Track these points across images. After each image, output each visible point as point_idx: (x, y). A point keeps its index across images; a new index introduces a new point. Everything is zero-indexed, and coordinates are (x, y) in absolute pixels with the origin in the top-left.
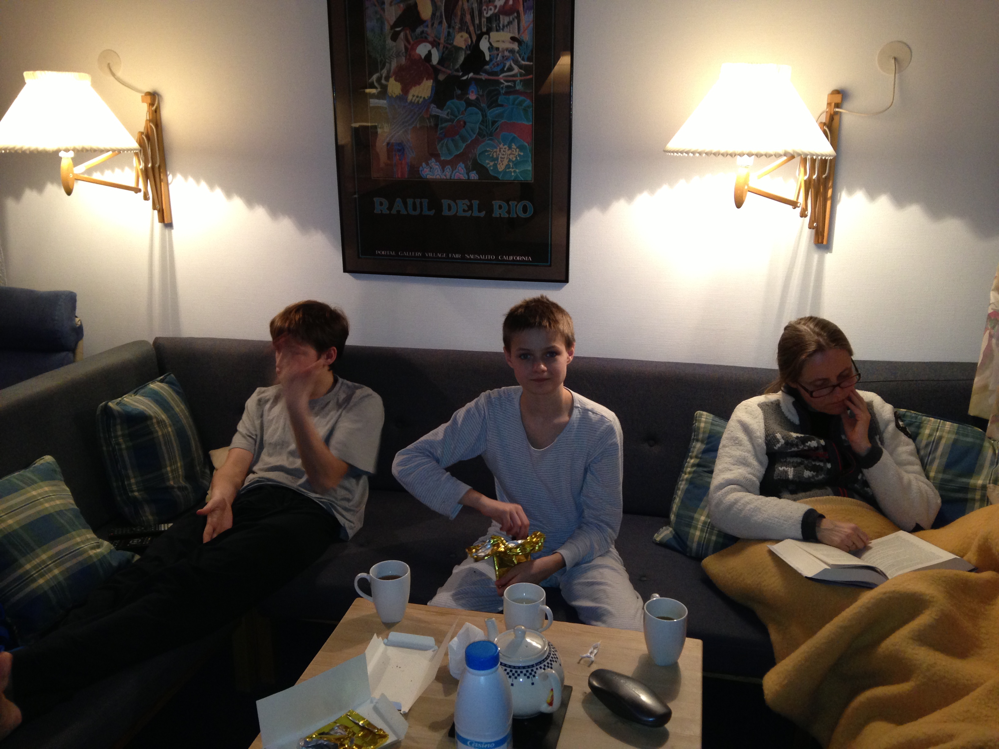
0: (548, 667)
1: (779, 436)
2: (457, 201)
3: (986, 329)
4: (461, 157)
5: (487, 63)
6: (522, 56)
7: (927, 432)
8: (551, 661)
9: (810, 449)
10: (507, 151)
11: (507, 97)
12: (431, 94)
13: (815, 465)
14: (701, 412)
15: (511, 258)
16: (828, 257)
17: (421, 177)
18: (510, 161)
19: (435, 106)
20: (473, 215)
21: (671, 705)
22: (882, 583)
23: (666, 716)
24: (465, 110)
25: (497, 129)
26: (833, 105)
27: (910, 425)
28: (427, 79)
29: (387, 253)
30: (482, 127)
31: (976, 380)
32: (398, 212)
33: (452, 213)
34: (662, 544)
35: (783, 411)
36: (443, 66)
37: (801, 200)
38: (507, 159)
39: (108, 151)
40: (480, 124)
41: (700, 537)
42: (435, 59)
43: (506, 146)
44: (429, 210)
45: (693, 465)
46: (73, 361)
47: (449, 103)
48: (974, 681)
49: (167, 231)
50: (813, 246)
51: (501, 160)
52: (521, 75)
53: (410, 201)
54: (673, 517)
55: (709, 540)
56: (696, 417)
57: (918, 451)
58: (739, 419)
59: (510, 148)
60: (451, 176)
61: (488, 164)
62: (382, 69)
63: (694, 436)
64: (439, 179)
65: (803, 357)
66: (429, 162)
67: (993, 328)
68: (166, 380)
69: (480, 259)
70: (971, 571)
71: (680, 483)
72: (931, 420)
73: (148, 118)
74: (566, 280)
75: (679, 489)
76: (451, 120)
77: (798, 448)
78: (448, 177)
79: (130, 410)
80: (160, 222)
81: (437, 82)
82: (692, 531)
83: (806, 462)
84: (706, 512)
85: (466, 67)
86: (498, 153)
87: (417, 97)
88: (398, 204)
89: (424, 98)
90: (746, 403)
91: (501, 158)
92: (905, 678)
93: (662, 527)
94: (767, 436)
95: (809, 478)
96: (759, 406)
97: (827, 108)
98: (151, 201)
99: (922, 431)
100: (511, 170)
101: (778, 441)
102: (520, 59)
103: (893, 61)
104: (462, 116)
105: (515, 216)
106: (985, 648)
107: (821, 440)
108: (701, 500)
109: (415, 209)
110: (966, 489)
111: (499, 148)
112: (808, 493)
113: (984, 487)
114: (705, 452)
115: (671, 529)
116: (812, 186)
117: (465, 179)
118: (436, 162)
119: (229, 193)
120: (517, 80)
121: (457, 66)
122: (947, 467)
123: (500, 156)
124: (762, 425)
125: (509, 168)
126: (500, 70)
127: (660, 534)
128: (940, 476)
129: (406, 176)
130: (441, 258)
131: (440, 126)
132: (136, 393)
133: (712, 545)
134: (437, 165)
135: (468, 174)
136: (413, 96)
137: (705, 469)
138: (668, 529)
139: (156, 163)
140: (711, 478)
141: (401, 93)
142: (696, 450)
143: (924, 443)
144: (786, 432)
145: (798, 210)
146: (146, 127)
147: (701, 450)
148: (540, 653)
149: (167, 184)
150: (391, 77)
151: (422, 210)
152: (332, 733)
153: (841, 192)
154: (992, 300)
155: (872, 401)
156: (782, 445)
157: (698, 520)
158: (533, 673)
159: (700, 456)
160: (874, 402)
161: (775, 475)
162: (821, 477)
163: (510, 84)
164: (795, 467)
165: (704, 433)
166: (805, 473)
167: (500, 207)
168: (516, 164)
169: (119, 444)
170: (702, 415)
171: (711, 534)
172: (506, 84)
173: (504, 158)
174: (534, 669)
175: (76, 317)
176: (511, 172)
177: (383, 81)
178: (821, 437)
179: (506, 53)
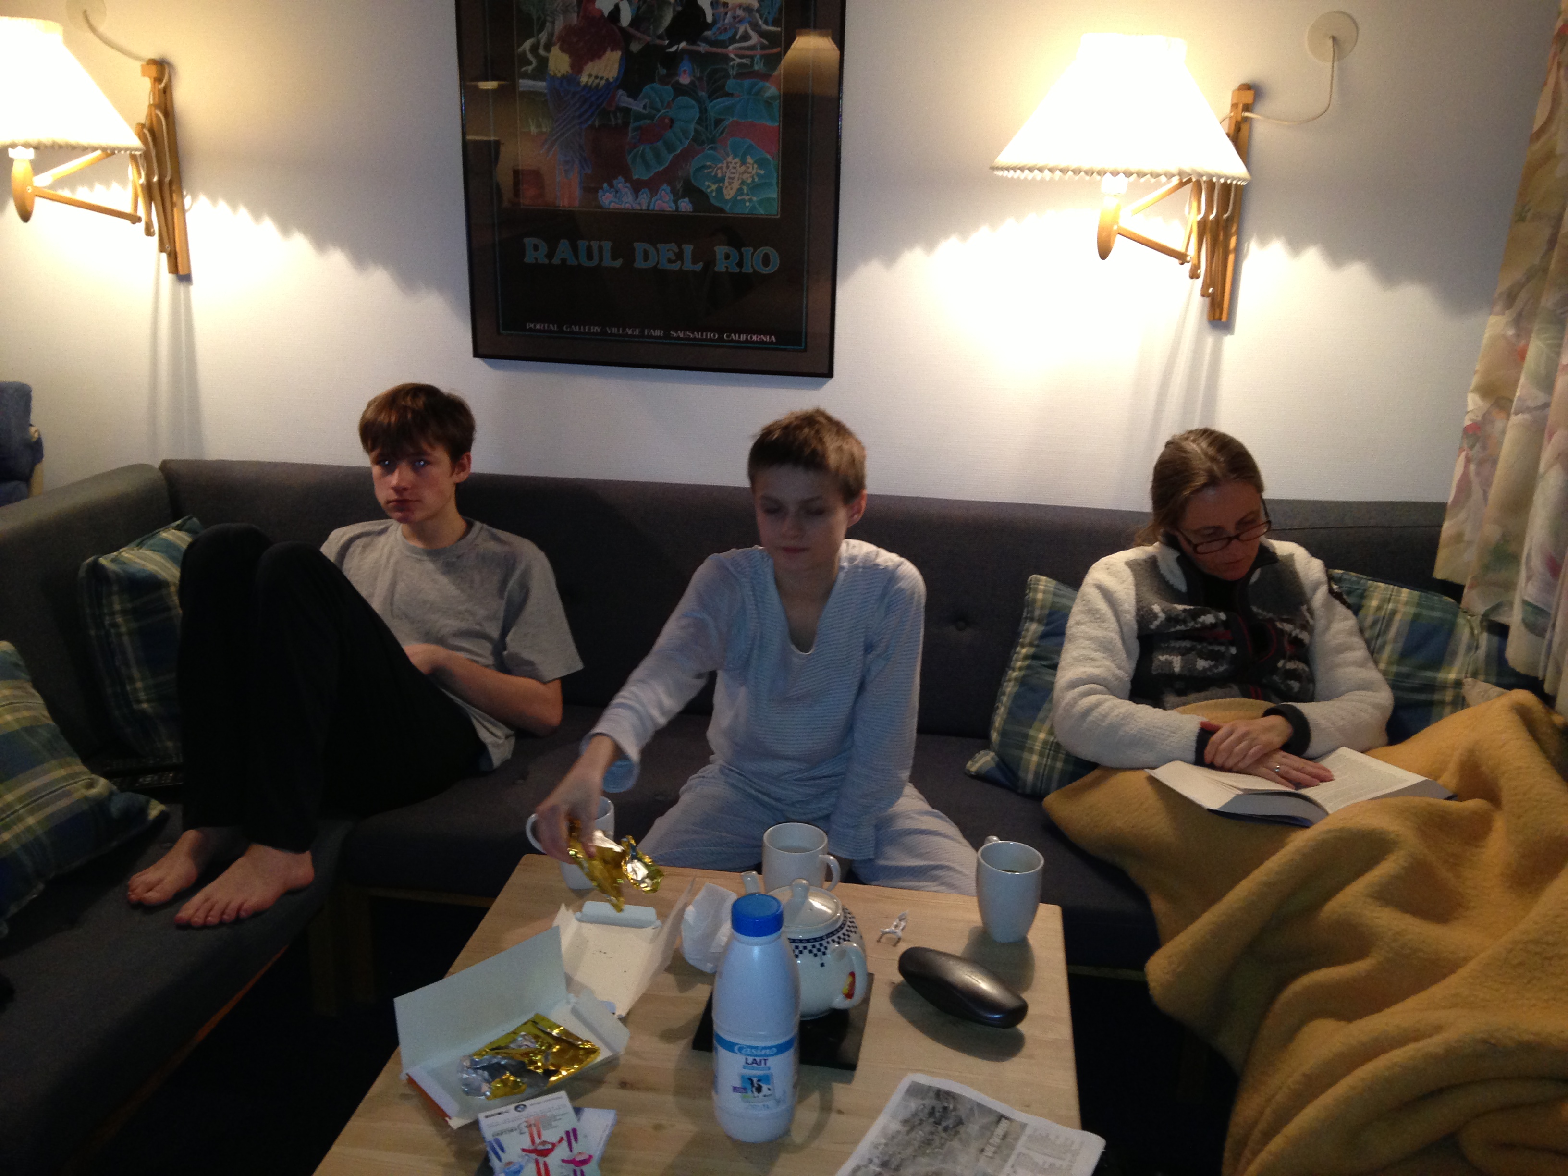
0: (845, 940)
1: (1156, 608)
2: (659, 246)
3: (1461, 449)
4: (667, 176)
5: (708, 27)
6: (764, 16)
7: (1374, 603)
8: (848, 931)
9: (1205, 627)
10: (738, 167)
11: (739, 81)
12: (619, 71)
13: (1212, 651)
14: (1038, 576)
15: (743, 337)
16: (1229, 341)
17: (601, 207)
18: (743, 183)
19: (624, 93)
20: (684, 268)
21: (1026, 996)
22: (1322, 819)
23: (1019, 1012)
24: (673, 100)
25: (722, 132)
26: (1241, 106)
27: (1349, 593)
28: (612, 50)
29: (544, 327)
30: (699, 128)
31: (1446, 525)
32: (564, 261)
33: (650, 264)
34: (979, 777)
35: (1162, 572)
36: (638, 29)
37: (1192, 252)
38: (738, 180)
39: (95, 149)
40: (697, 123)
41: (1039, 765)
42: (626, 18)
43: (737, 160)
44: (614, 258)
45: (1026, 657)
46: (27, 495)
47: (647, 89)
48: (1462, 955)
49: (182, 288)
50: (1205, 321)
51: (729, 182)
52: (763, 47)
53: (582, 244)
54: (995, 736)
55: (1052, 768)
56: (1031, 584)
57: (1362, 631)
58: (1098, 582)
59: (743, 163)
60: (649, 206)
61: (709, 187)
62: (541, 30)
63: (1027, 613)
64: (628, 209)
65: (1187, 493)
66: (615, 182)
67: (1472, 447)
68: (186, 527)
69: (695, 339)
70: (1450, 798)
71: (1005, 684)
72: (1379, 587)
73: (152, 103)
74: (829, 374)
75: (1004, 694)
76: (652, 118)
77: (1187, 626)
78: (644, 207)
79: (132, 570)
80: (171, 272)
81: (628, 57)
82: (1026, 755)
83: (1199, 647)
84: (1047, 726)
85: (675, 33)
86: (724, 169)
87: (596, 77)
88: (564, 248)
89: (607, 80)
90: (1107, 560)
91: (730, 178)
92: (1362, 954)
93: (978, 752)
94: (1138, 610)
95: (1205, 670)
96: (1127, 565)
97: (1231, 112)
98: (156, 238)
99: (1365, 602)
100: (744, 197)
101: (1156, 616)
102: (761, 22)
103: (1330, 42)
104: (668, 110)
105: (751, 271)
106: (1474, 908)
107: (1220, 612)
108: (1038, 708)
109: (590, 257)
110: (1431, 687)
111: (725, 162)
112: (1203, 694)
113: (1458, 684)
114: (1044, 636)
115: (992, 754)
116: (1208, 231)
117: (671, 210)
118: (625, 183)
119: (285, 227)
120: (756, 56)
121: (661, 30)
122: (1404, 655)
123: (728, 175)
124: (1132, 593)
125: (742, 194)
126: (729, 39)
127: (976, 762)
128: (1394, 669)
129: (577, 203)
130: (632, 336)
131: (631, 126)
132: (140, 545)
133: (1056, 776)
134: (626, 187)
135: (676, 202)
136: (590, 76)
137: (1045, 663)
138: (987, 754)
139: (165, 177)
140: (1055, 675)
141: (570, 71)
142: (1030, 634)
143: (1369, 620)
144: (1167, 605)
145: (1187, 267)
146: (150, 116)
147: (1039, 633)
148: (830, 919)
149: (183, 211)
150: (555, 44)
151: (601, 259)
152: (512, 1046)
153: (1249, 241)
154: (1470, 407)
155: (1293, 554)
156: (1161, 622)
157: (1035, 739)
158: (823, 949)
159: (1036, 642)
160: (1295, 556)
161: (1153, 668)
162: (1222, 669)
163: (744, 61)
164: (1182, 655)
165: (1042, 607)
166: (1198, 663)
167: (727, 257)
168: (755, 188)
169: (115, 625)
170: (1039, 580)
171: (1055, 759)
172: (738, 60)
173: (734, 178)
174: (824, 943)
175: (31, 425)
176: (744, 201)
177: (541, 52)
178: (1219, 608)
179: (740, 12)
